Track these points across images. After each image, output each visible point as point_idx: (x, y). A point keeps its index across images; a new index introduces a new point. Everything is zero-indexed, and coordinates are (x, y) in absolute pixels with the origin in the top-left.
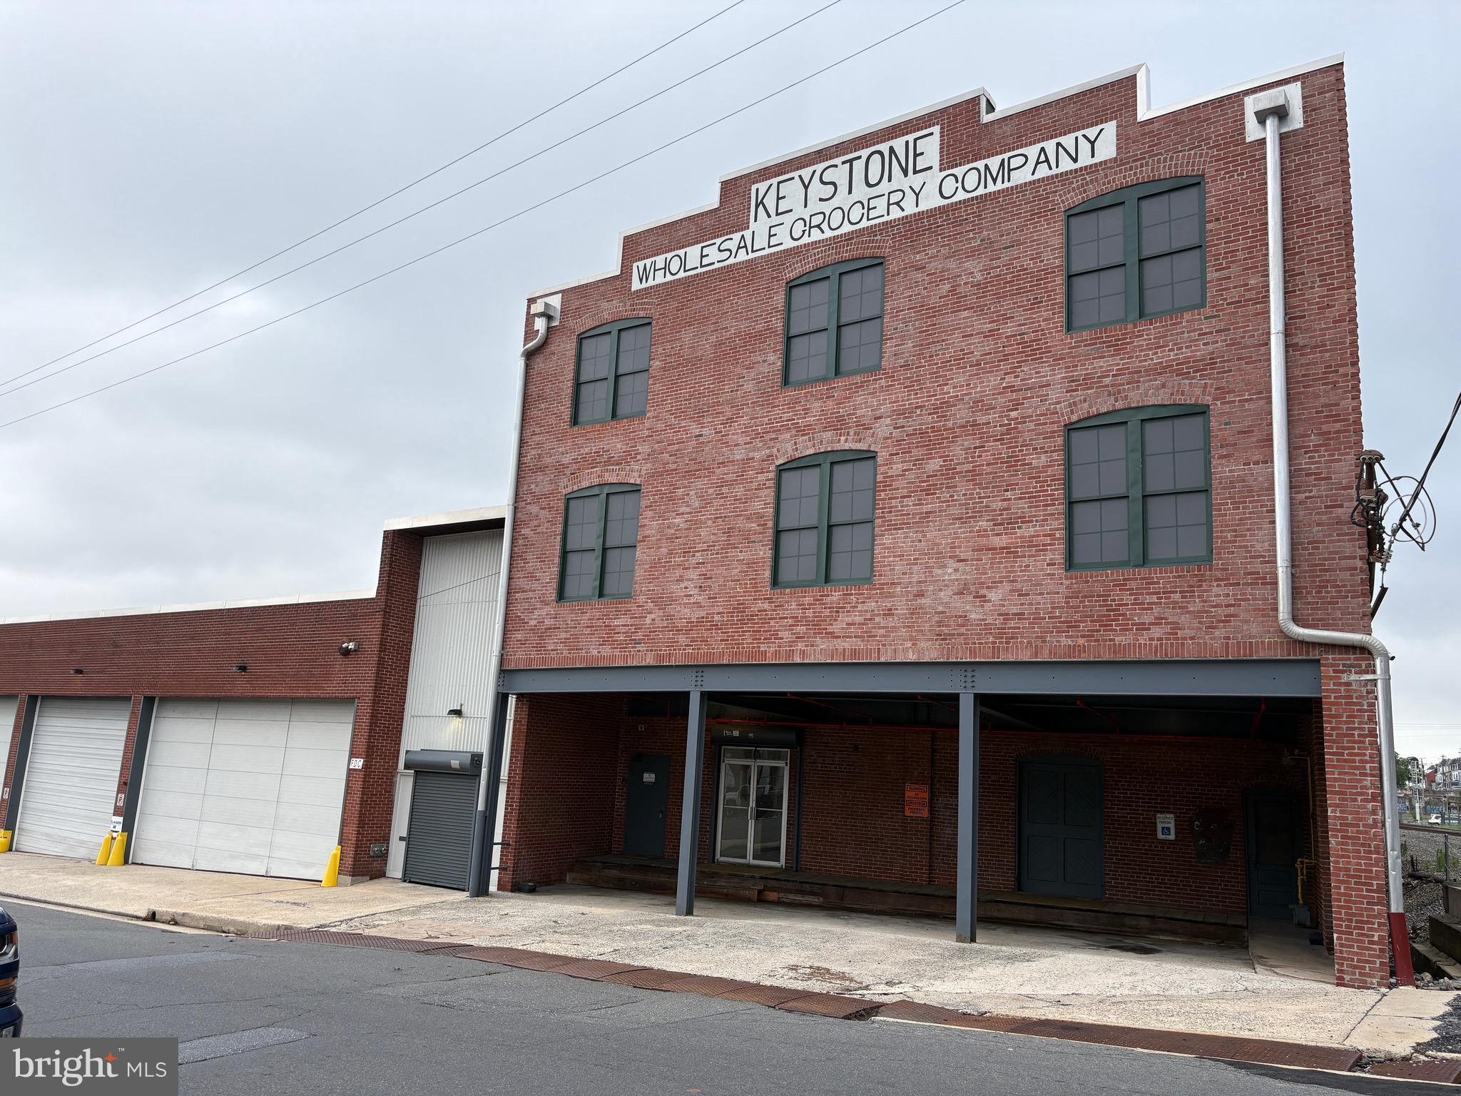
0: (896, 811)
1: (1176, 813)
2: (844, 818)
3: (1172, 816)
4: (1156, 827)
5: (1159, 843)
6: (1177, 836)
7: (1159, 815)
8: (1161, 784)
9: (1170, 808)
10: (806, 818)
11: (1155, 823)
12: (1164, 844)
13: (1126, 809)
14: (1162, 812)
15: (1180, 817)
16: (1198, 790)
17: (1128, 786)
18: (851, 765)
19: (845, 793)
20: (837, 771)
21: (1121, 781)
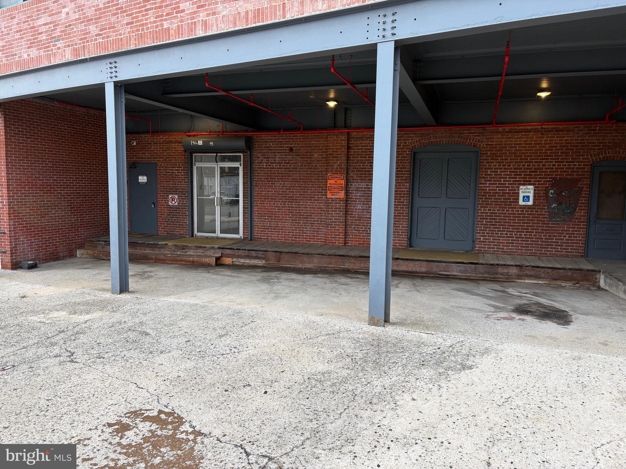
0: (321, 195)
1: (536, 184)
2: (283, 202)
3: (532, 187)
4: (518, 196)
5: (521, 208)
6: (534, 202)
7: (521, 187)
8: (526, 162)
9: (531, 181)
10: (257, 203)
11: (518, 193)
12: (524, 208)
13: (496, 184)
14: (524, 185)
15: (538, 187)
16: (555, 165)
17: (499, 165)
18: (288, 163)
19: (284, 184)
20: (278, 168)
21: (493, 163)
